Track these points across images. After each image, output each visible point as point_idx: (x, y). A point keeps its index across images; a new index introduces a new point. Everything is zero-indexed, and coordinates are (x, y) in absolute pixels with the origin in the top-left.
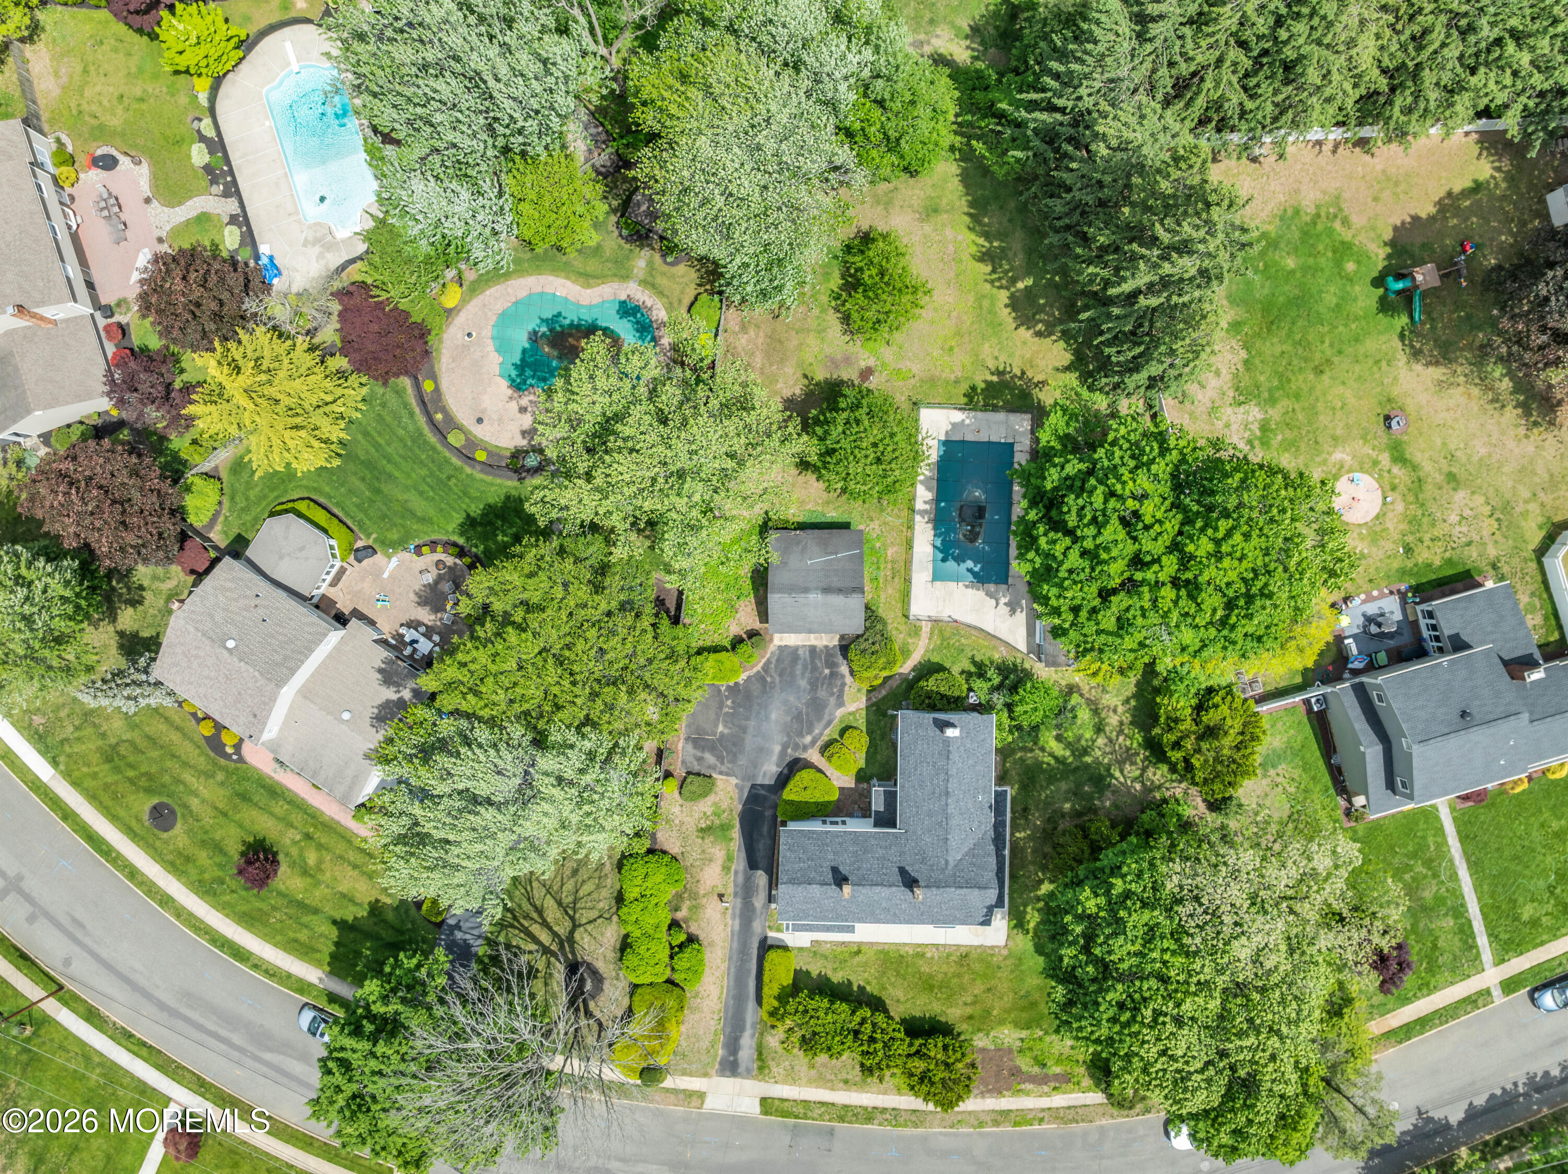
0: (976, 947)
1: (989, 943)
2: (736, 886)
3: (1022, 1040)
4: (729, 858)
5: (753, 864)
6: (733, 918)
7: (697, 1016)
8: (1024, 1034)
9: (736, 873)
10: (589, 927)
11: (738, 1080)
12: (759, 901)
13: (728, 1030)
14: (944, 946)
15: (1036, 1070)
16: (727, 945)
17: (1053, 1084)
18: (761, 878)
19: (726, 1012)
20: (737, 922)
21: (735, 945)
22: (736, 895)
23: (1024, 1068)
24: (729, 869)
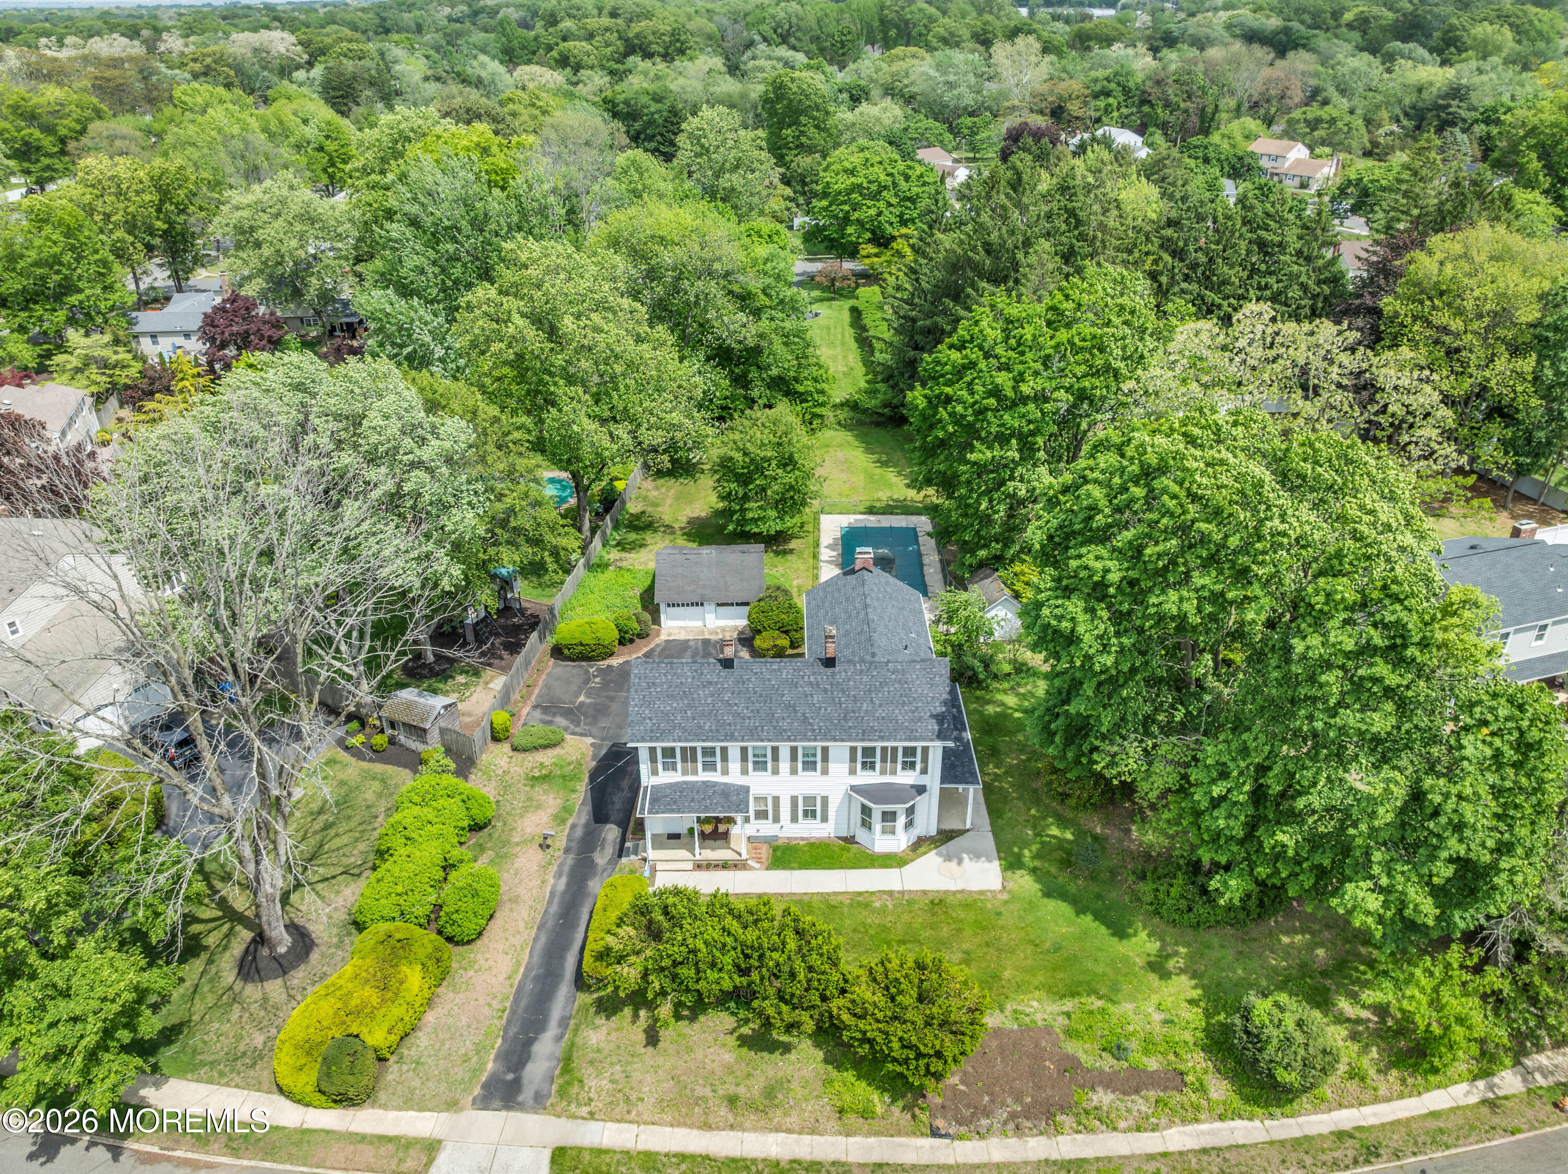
0: (954, 893)
1: (974, 886)
2: (570, 839)
3: (1068, 1015)
4: (566, 809)
5: (600, 815)
6: (558, 875)
7: (459, 998)
8: (1069, 1005)
9: (573, 827)
10: (319, 887)
11: (515, 1117)
12: (601, 858)
13: (513, 1030)
14: (902, 893)
15: (1108, 1063)
16: (541, 908)
17: (1152, 1094)
18: (611, 832)
19: (516, 1000)
20: (564, 880)
21: (554, 908)
22: (567, 850)
23: (1087, 1060)
24: (563, 821)
